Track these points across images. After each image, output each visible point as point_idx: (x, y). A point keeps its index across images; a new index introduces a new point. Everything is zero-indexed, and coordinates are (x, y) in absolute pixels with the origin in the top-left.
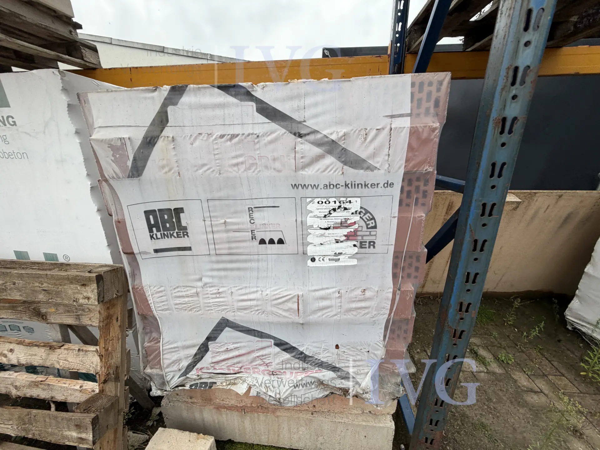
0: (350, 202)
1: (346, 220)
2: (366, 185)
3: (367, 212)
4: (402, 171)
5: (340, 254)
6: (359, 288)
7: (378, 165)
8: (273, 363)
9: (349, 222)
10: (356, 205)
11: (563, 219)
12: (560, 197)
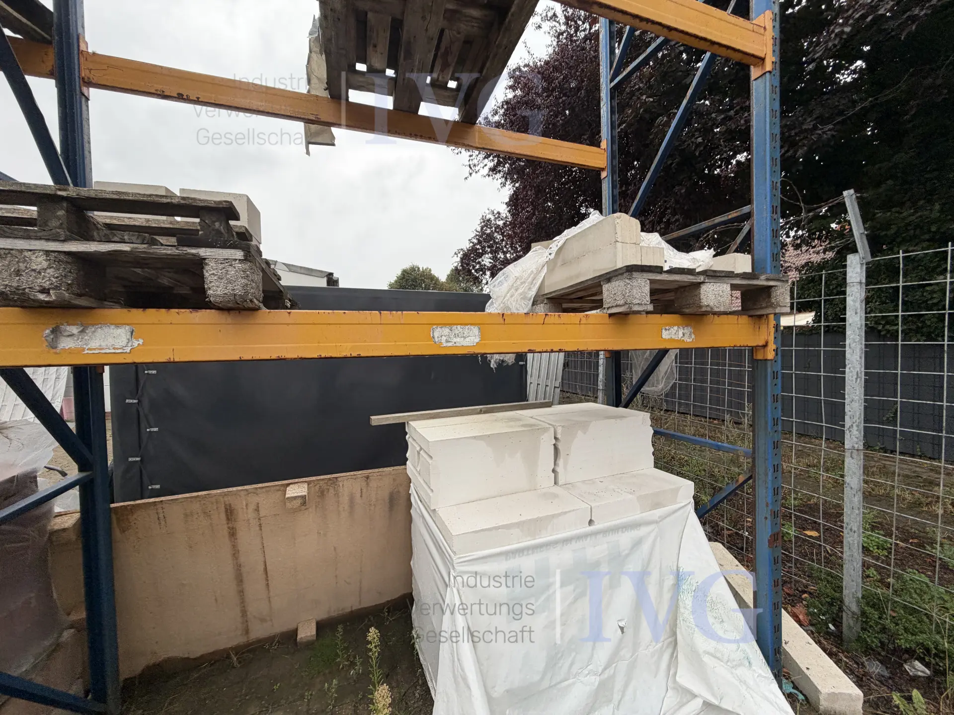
11: (387, 501)
12: (367, 477)
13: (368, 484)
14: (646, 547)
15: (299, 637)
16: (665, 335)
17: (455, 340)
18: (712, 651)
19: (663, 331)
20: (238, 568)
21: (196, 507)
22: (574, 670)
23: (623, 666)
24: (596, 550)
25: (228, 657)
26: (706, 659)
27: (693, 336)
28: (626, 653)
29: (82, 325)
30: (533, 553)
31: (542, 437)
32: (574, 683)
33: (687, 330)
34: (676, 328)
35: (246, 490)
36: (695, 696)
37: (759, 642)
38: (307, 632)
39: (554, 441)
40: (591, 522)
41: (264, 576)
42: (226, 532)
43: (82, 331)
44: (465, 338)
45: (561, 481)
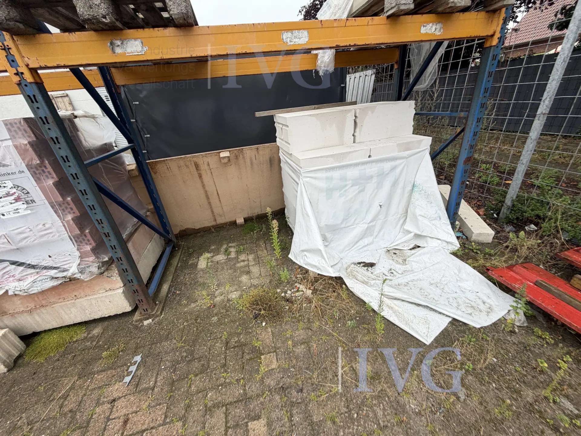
0: (5, 183)
1: (9, 192)
2: (9, 174)
3: (18, 187)
4: (24, 165)
5: (17, 209)
6: (40, 224)
7: (9, 164)
8: (16, 275)
9: (11, 193)
10: (9, 184)
11: (268, 161)
12: (258, 149)
13: (258, 153)
14: (398, 171)
15: (237, 222)
16: (423, 30)
17: (294, 40)
18: (423, 214)
19: (422, 27)
20: (206, 192)
21: (182, 163)
22: (356, 222)
23: (379, 222)
24: (372, 170)
25: (210, 229)
26: (419, 218)
27: (442, 31)
28: (382, 217)
29: (121, 40)
30: (339, 170)
31: (348, 115)
32: (356, 227)
33: (439, 26)
34: (431, 25)
35: (202, 155)
36: (411, 232)
37: (447, 210)
38: (240, 221)
39: (354, 118)
40: (370, 156)
41: (218, 197)
42: (197, 175)
43: (122, 43)
44: (300, 38)
45: (357, 140)
